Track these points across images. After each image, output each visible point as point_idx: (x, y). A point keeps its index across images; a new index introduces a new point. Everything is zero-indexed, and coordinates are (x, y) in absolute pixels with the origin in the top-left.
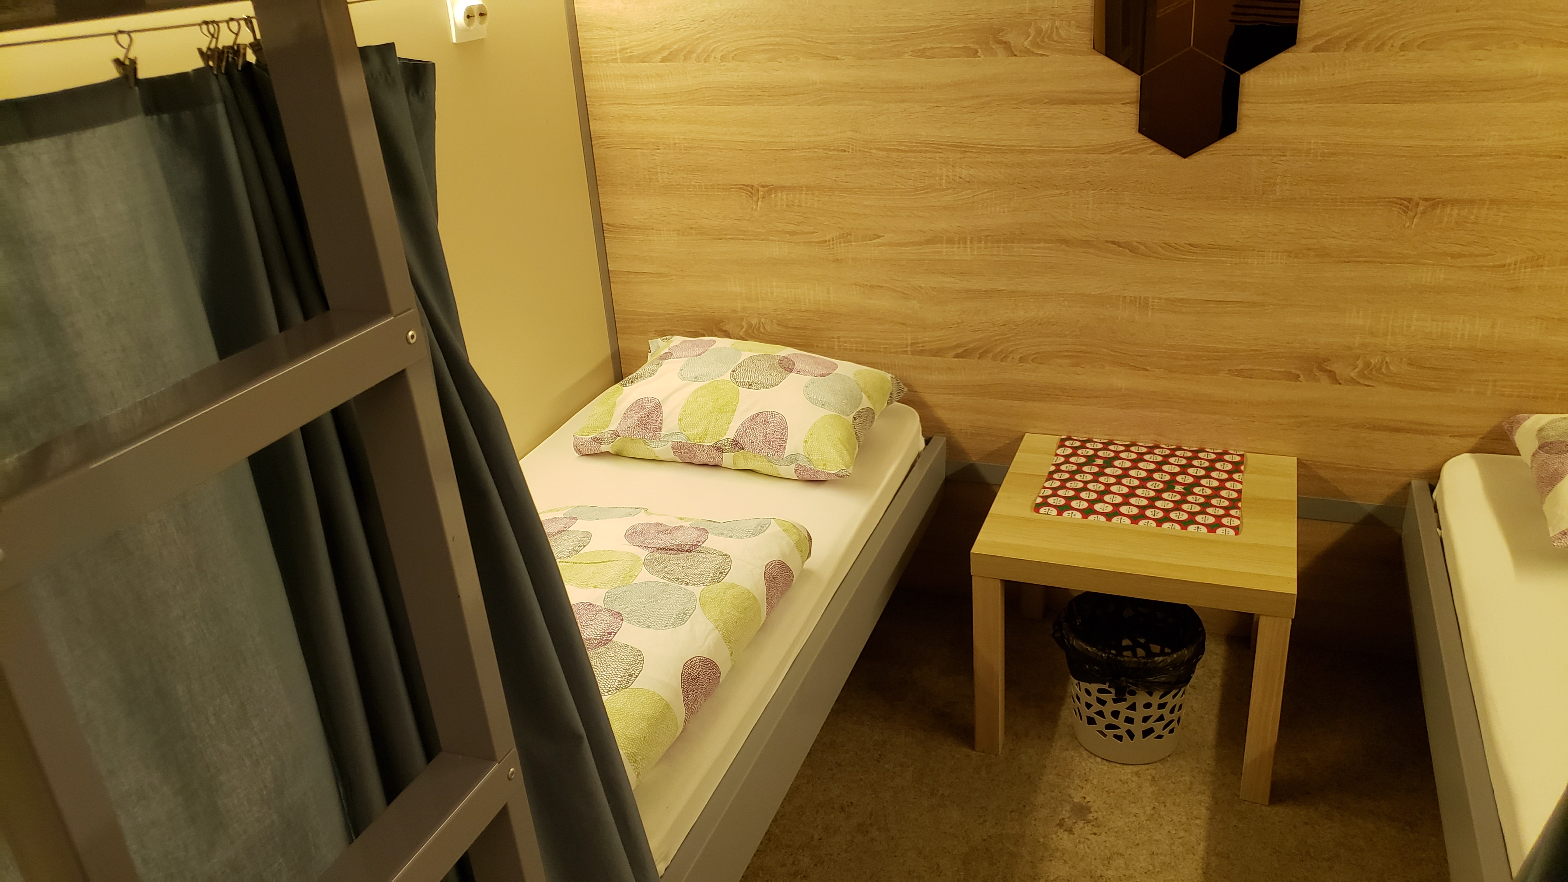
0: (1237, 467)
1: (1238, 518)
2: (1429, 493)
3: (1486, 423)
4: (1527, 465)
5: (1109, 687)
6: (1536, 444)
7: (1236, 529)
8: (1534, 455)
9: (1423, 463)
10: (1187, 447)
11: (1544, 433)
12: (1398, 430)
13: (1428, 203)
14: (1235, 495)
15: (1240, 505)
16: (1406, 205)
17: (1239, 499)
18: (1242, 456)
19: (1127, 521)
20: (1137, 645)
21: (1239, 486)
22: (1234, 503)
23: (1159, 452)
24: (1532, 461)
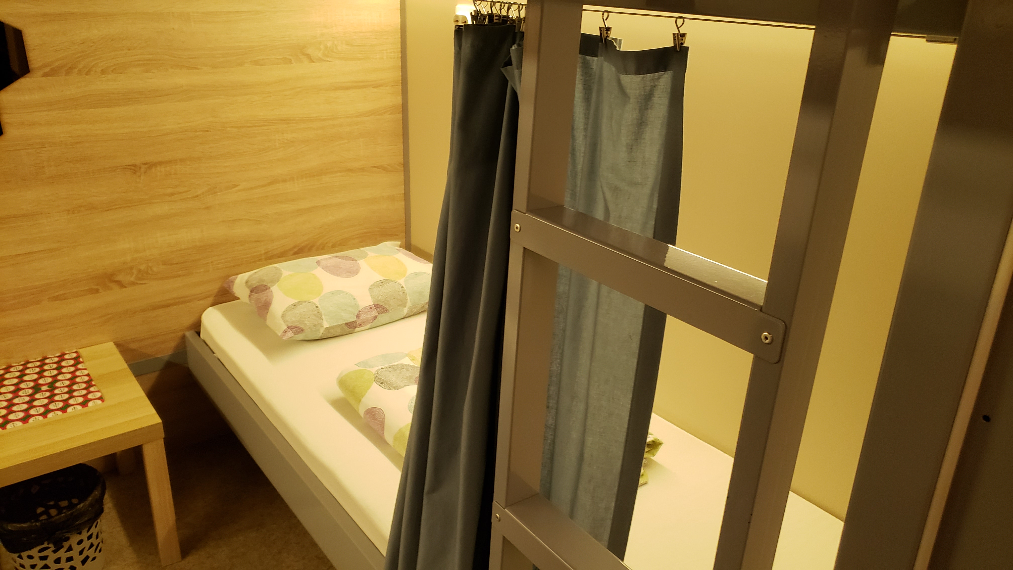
0: (77, 360)
1: (98, 391)
2: (198, 336)
3: (214, 287)
4: (247, 303)
5: (48, 544)
6: (248, 292)
7: (101, 398)
8: (250, 296)
9: (189, 320)
10: (34, 359)
11: (249, 284)
12: (168, 306)
13: (146, 166)
14: (86, 378)
15: (93, 383)
16: (134, 169)
17: (90, 380)
18: (76, 352)
19: (19, 424)
20: (49, 507)
21: (86, 372)
22: (89, 384)
23: (14, 369)
24: (250, 300)
